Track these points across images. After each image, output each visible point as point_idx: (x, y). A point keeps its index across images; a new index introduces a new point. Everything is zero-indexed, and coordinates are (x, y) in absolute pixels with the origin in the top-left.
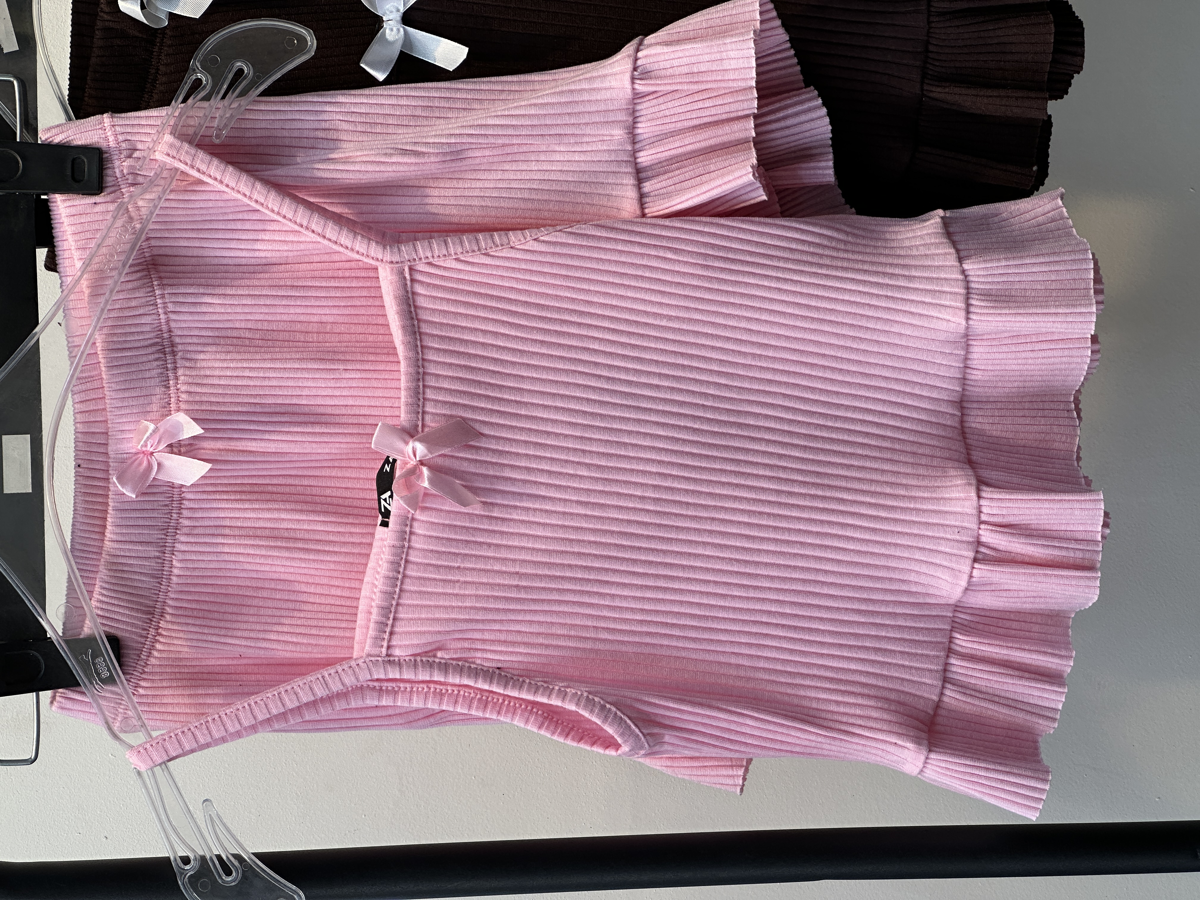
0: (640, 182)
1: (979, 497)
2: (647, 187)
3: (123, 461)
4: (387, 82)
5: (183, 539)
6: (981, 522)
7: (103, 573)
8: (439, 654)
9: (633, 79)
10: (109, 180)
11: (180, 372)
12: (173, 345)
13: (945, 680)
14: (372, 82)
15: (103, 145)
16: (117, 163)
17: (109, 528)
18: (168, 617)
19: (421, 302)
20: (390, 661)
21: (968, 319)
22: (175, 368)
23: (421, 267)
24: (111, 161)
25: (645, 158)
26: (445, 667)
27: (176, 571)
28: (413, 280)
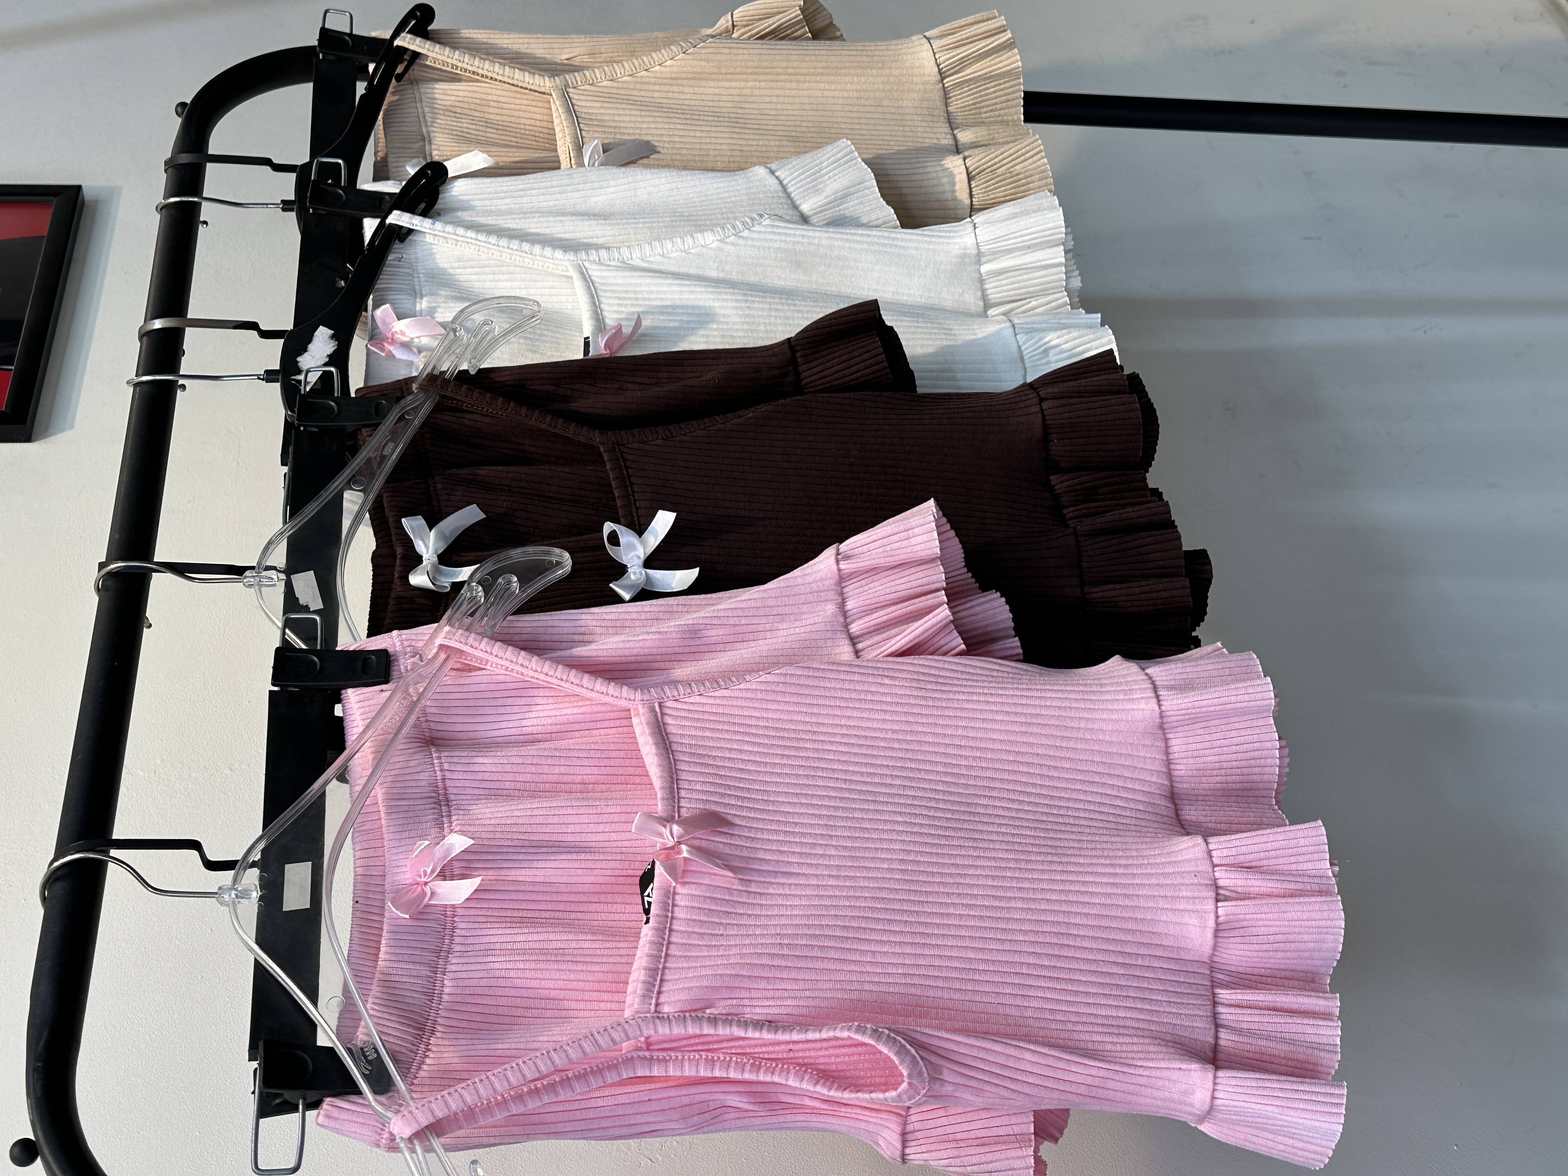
0: (854, 644)
1: (1207, 843)
2: (860, 646)
3: (398, 891)
4: (632, 600)
5: (454, 961)
6: (1214, 866)
7: (375, 989)
8: (708, 1011)
9: (838, 562)
10: (395, 674)
11: (454, 818)
12: (448, 800)
13: (1217, 1026)
14: (619, 600)
15: (391, 650)
16: (402, 661)
17: (383, 949)
18: (438, 1034)
19: (671, 729)
20: (659, 1016)
21: (1160, 706)
22: (450, 816)
23: (669, 704)
24: (397, 661)
25: (855, 628)
26: (713, 1021)
27: (447, 990)
28: (662, 714)
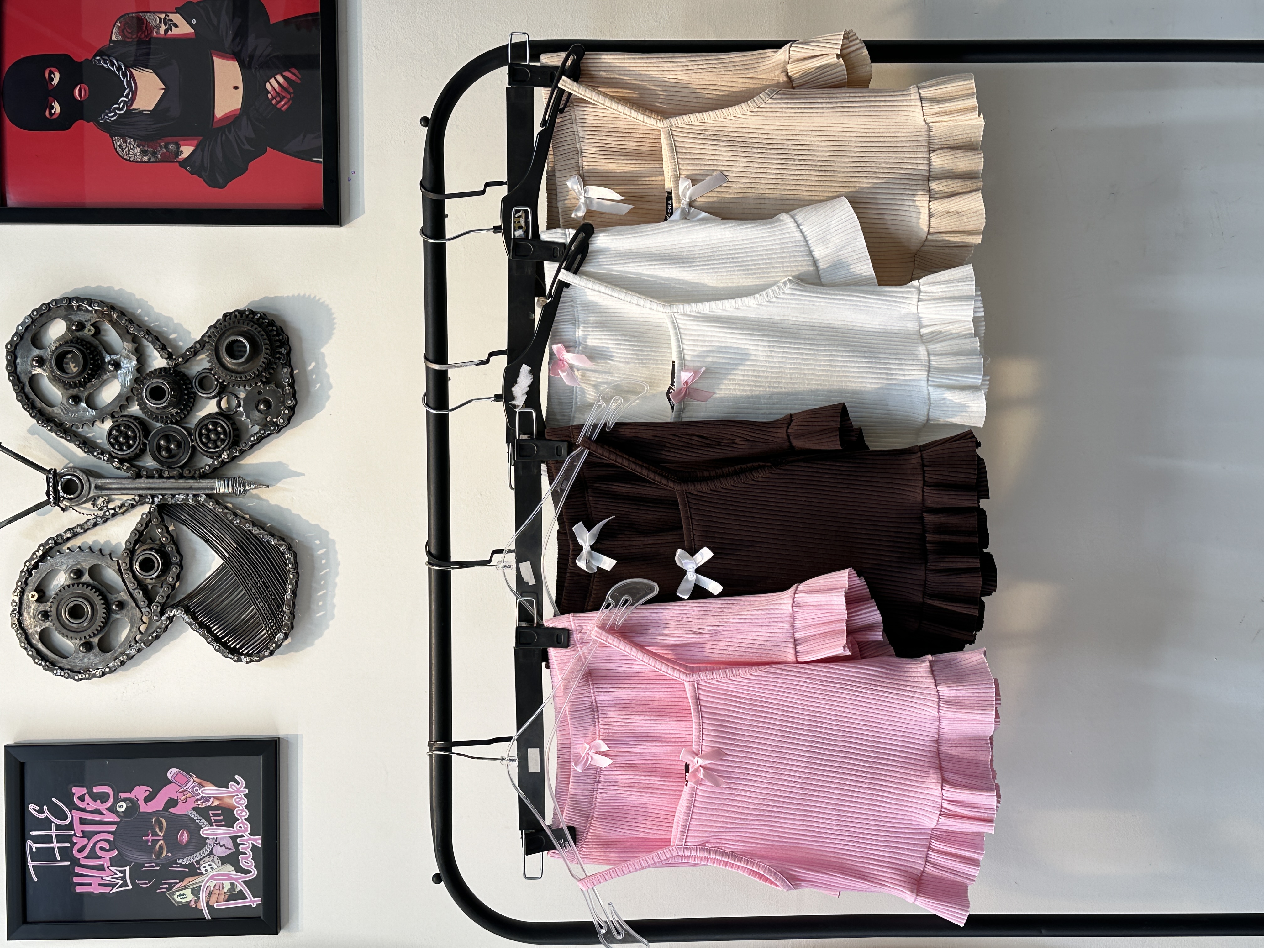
0: (796, 645)
1: (942, 789)
2: (799, 648)
3: (577, 756)
5: (601, 787)
6: (943, 799)
7: (568, 802)
8: (707, 845)
9: (792, 606)
10: (572, 642)
11: (600, 719)
12: (597, 707)
15: (569, 628)
16: (575, 635)
17: (571, 784)
18: (595, 819)
19: (702, 697)
20: (686, 848)
21: (938, 712)
22: (598, 718)
23: (702, 683)
24: (573, 634)
25: (798, 635)
26: (709, 851)
27: (598, 800)
28: (698, 689)
